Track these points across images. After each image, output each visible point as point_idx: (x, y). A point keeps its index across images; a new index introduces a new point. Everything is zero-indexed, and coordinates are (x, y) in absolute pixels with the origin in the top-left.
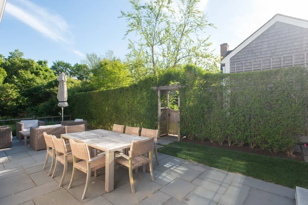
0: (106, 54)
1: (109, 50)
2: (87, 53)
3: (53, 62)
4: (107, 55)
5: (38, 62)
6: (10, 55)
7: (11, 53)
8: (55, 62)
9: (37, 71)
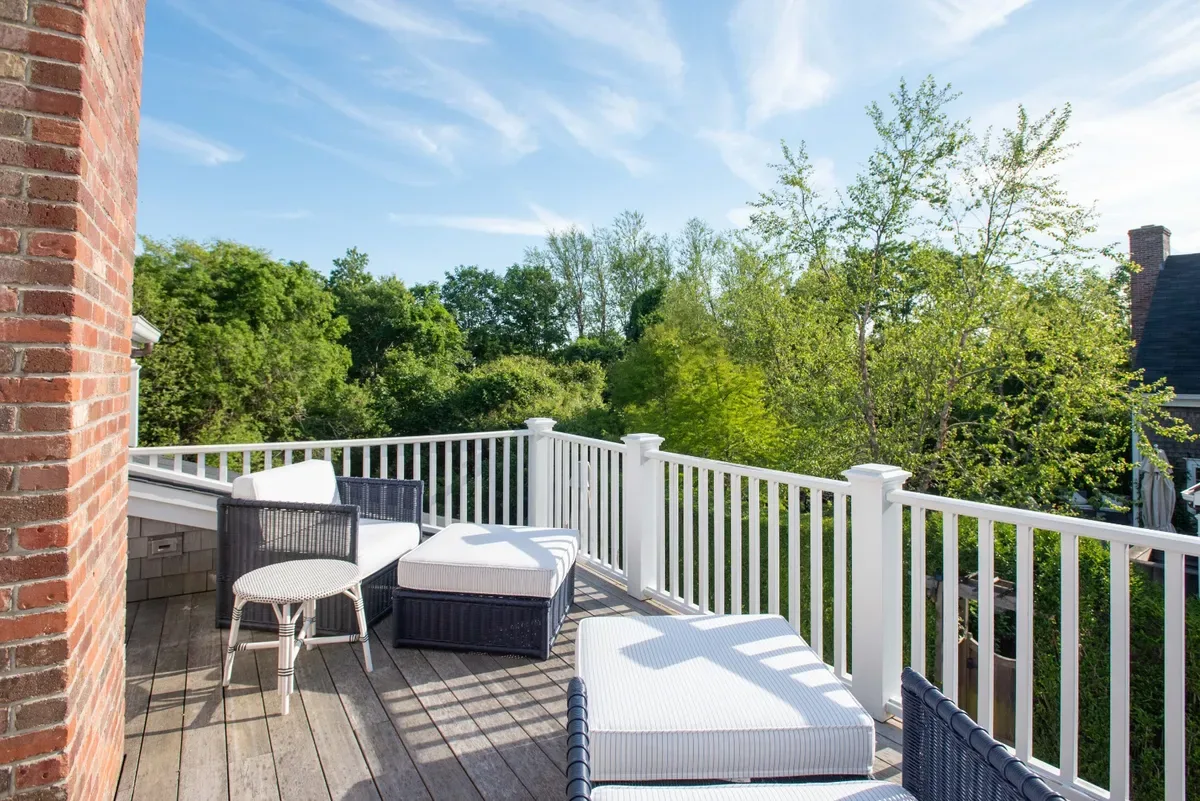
0: (615, 228)
1: (627, 213)
2: (552, 231)
3: (447, 273)
4: (619, 230)
5: (412, 290)
6: (335, 268)
7: (336, 262)
8: (453, 273)
9: (414, 324)
